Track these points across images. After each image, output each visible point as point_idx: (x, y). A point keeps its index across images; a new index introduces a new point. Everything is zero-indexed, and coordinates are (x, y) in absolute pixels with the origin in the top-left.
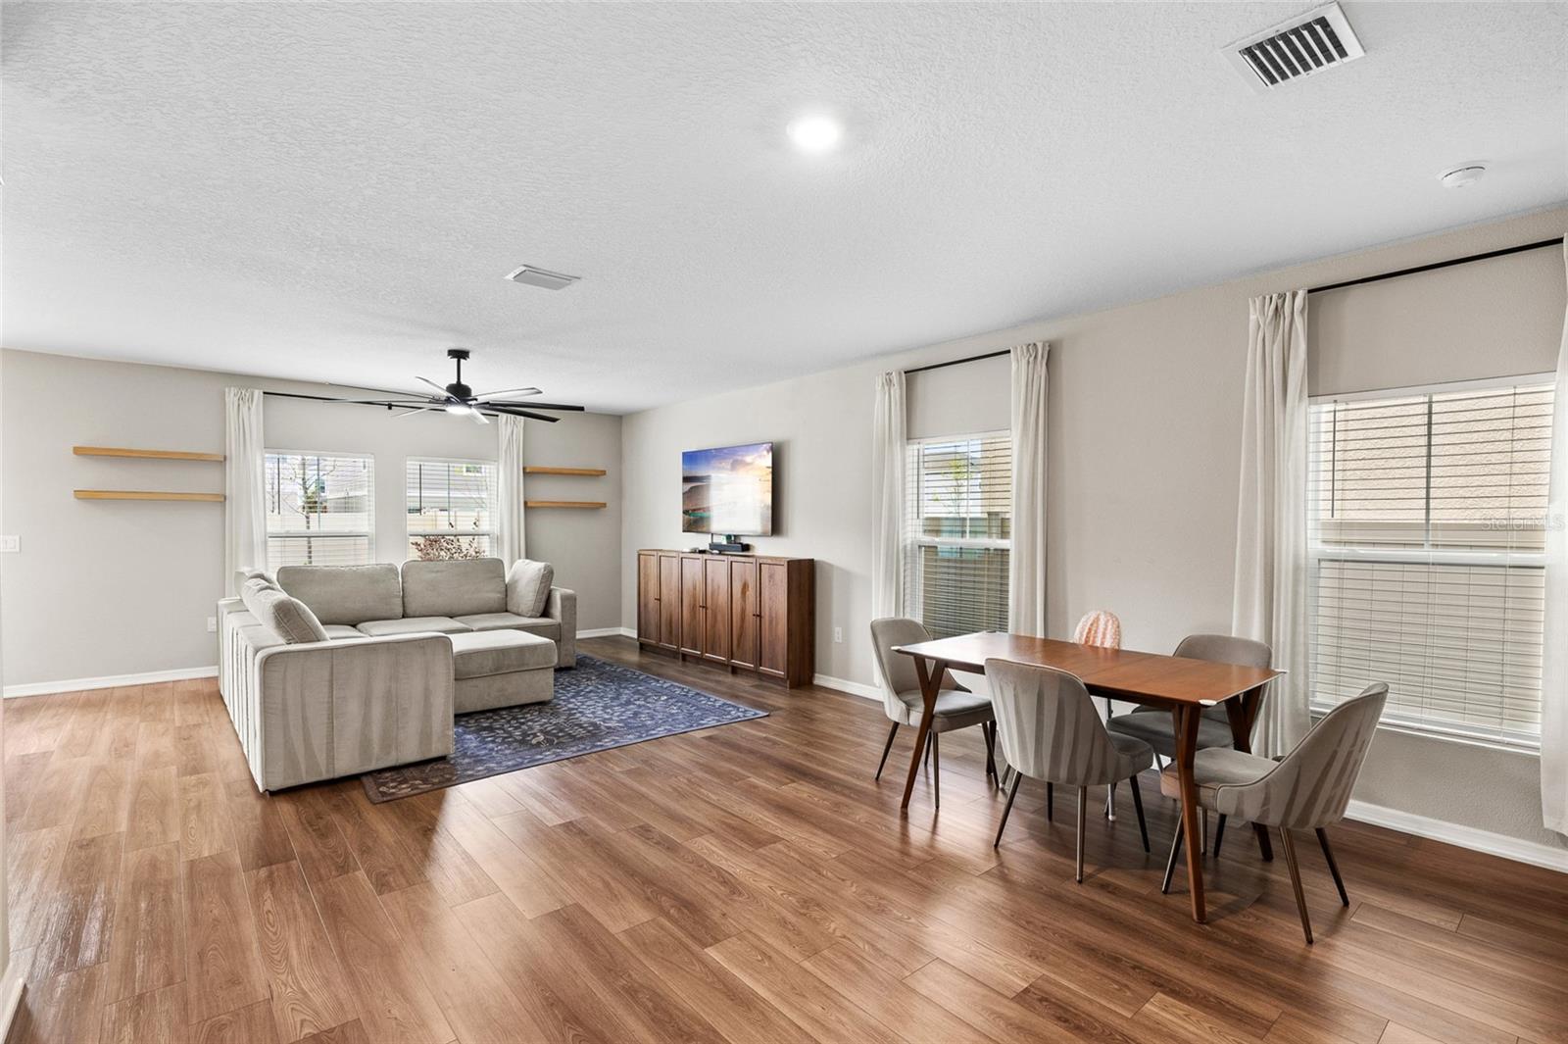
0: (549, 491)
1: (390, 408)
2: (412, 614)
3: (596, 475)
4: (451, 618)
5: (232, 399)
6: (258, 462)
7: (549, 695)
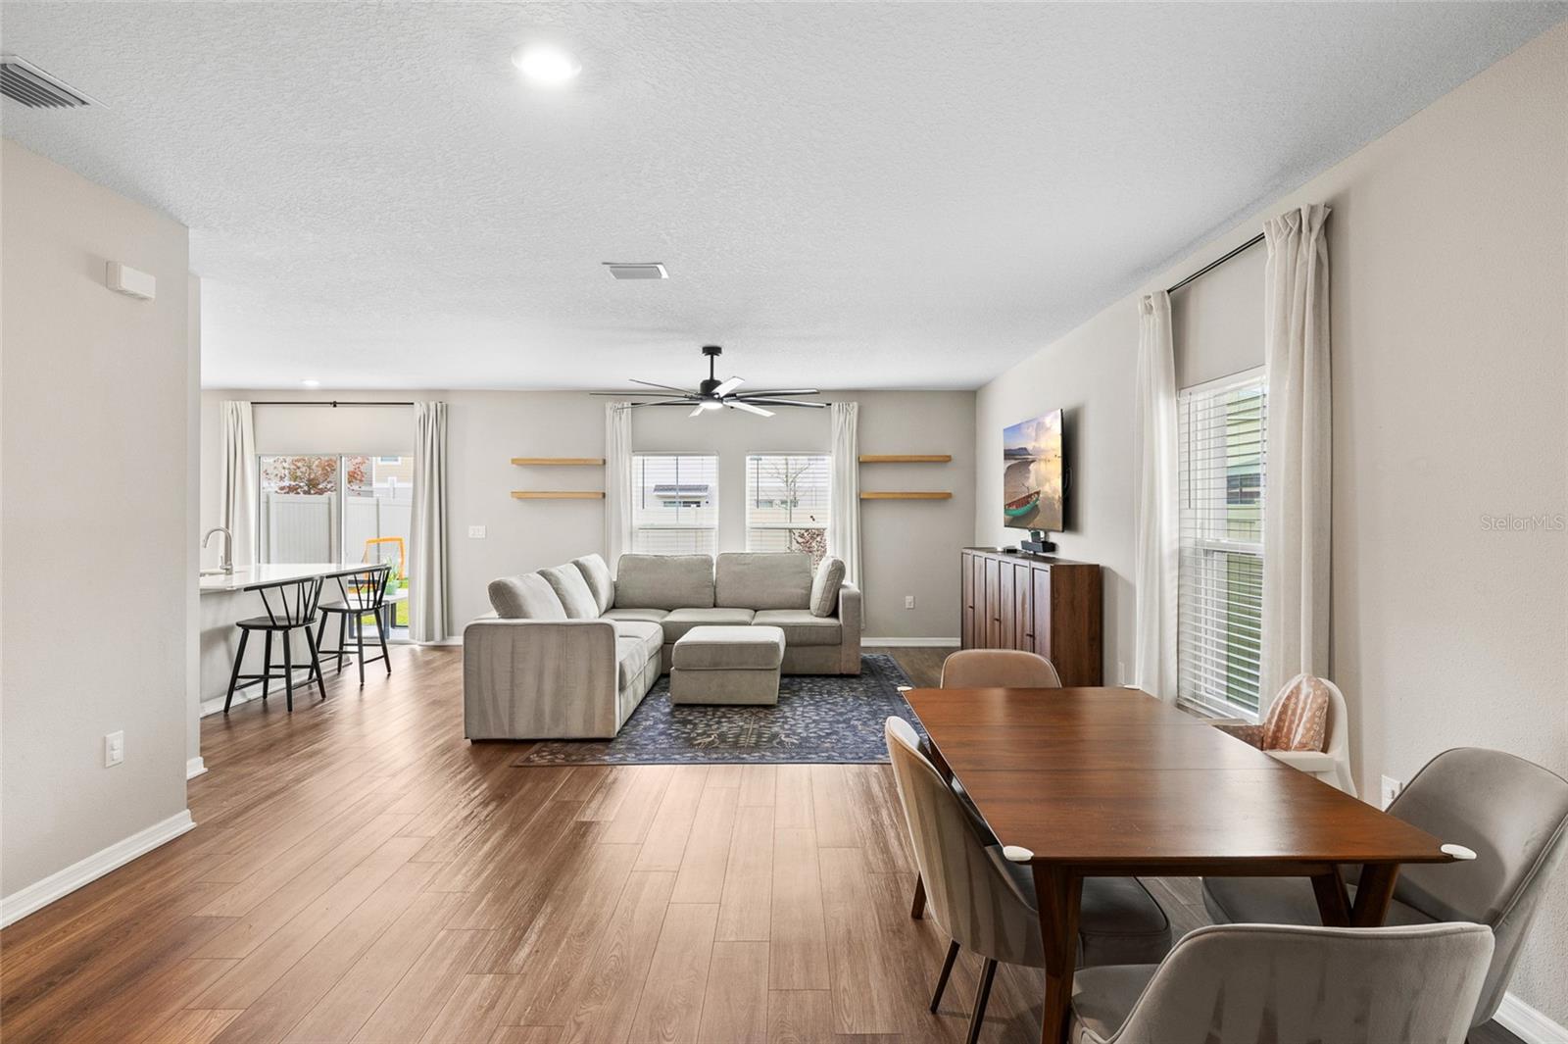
0: (885, 481)
2: (721, 606)
3: (942, 461)
4: (756, 611)
5: (609, 412)
6: (628, 464)
7: (772, 699)
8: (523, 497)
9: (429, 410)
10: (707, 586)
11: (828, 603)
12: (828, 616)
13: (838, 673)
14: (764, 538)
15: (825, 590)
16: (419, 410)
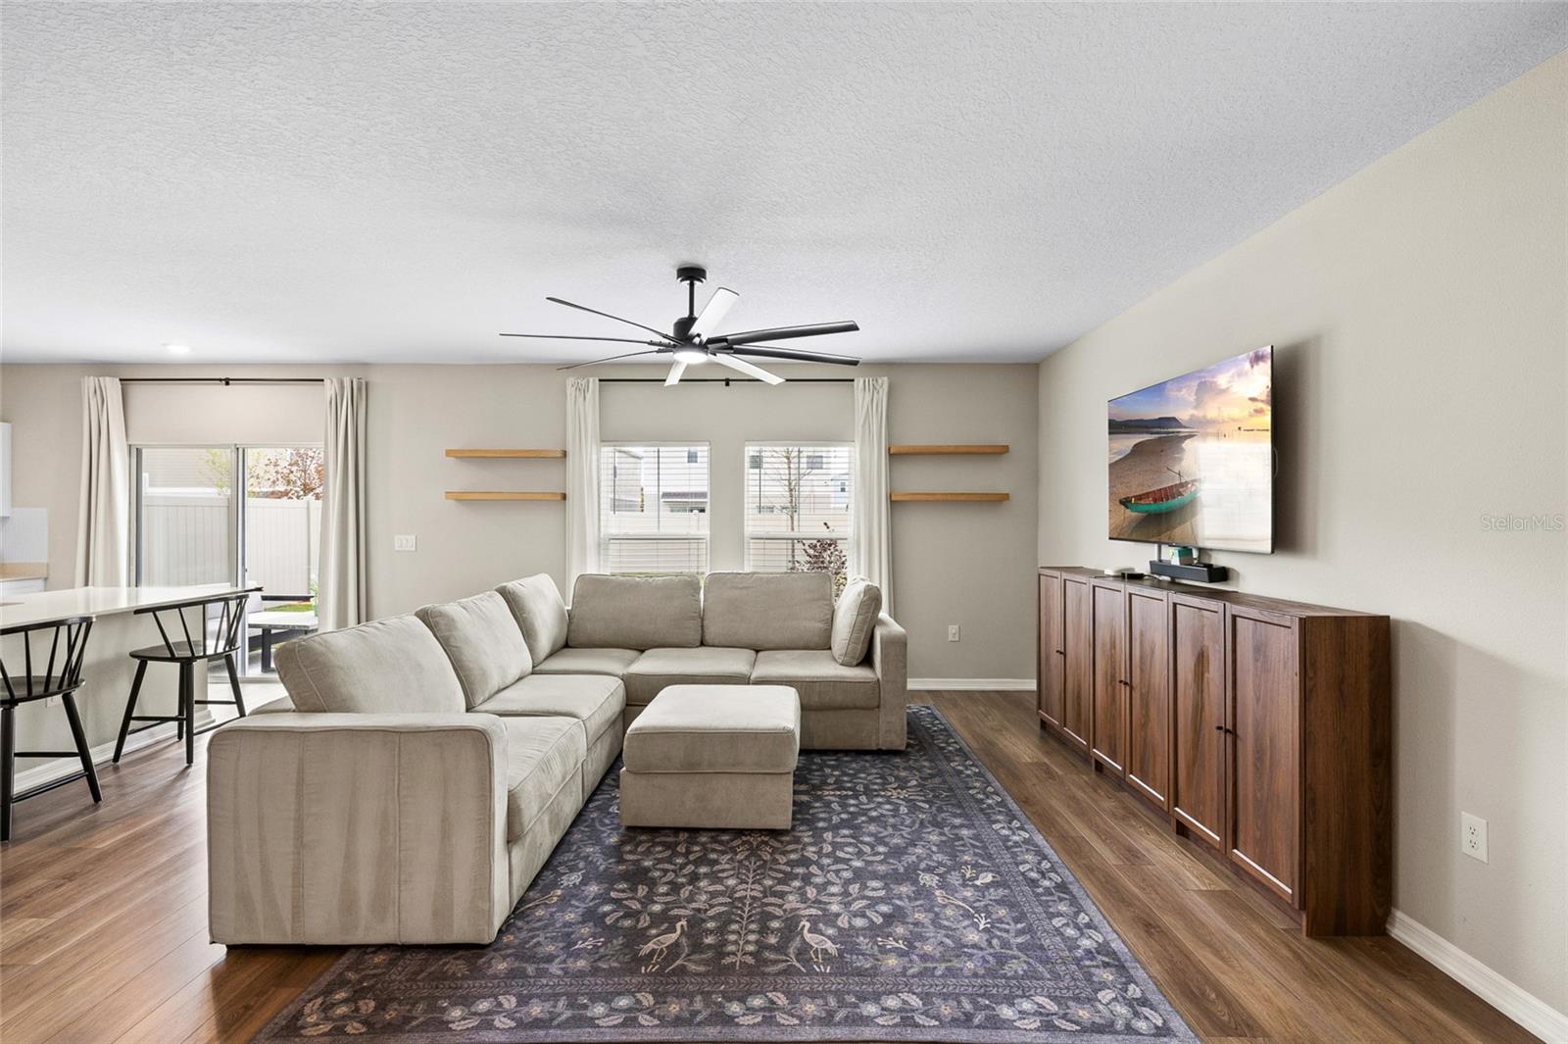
0: (922, 479)
1: (727, 385)
2: (711, 643)
3: (997, 452)
4: (757, 651)
5: (570, 391)
6: (594, 457)
7: (783, 820)
8: (463, 499)
9: (342, 387)
10: (693, 618)
11: (859, 647)
12: (859, 665)
13: (875, 748)
14: (767, 552)
15: (855, 628)
16: (329, 389)
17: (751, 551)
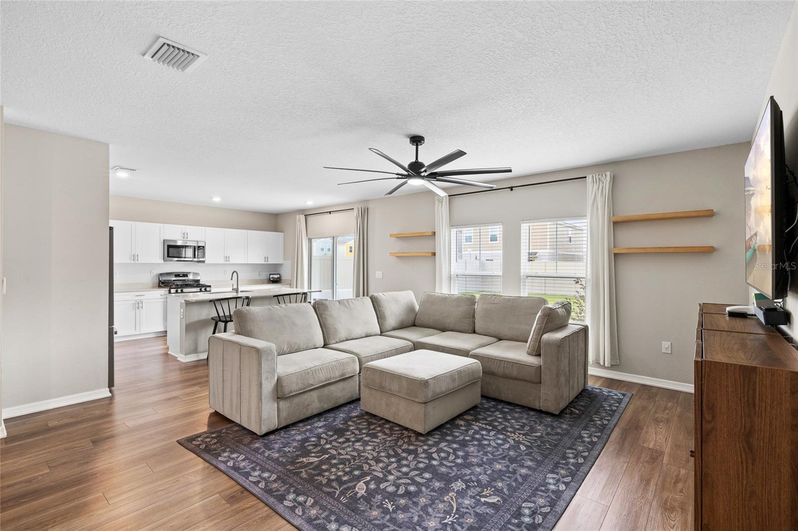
1: (512, 190)
3: (703, 215)
4: (500, 340)
5: (436, 202)
8: (401, 257)
11: (537, 344)
12: (537, 355)
13: (538, 408)
15: (535, 332)
17: (527, 287)
